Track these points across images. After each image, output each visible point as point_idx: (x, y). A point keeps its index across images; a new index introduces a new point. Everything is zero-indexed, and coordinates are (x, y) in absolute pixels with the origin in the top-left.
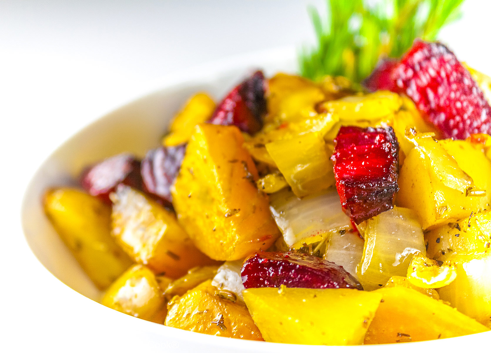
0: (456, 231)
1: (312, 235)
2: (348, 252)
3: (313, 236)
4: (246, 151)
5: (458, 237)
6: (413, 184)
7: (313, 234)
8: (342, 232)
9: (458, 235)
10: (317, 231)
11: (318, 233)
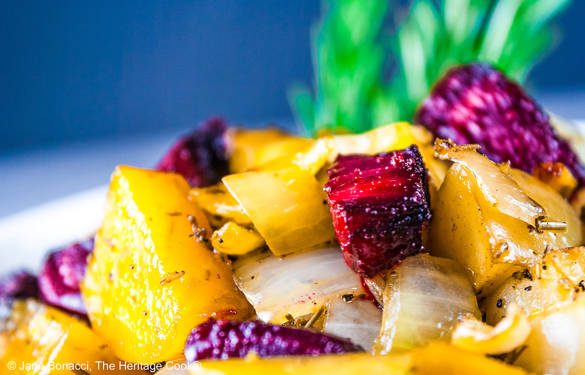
0: (526, 282)
1: (299, 301)
2: (360, 326)
3: (301, 302)
4: (195, 204)
5: (529, 292)
6: (454, 225)
7: (302, 299)
8: (348, 297)
9: (529, 288)
10: (307, 295)
11: (310, 297)
